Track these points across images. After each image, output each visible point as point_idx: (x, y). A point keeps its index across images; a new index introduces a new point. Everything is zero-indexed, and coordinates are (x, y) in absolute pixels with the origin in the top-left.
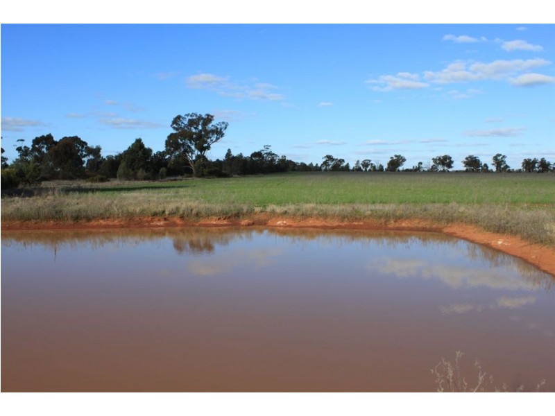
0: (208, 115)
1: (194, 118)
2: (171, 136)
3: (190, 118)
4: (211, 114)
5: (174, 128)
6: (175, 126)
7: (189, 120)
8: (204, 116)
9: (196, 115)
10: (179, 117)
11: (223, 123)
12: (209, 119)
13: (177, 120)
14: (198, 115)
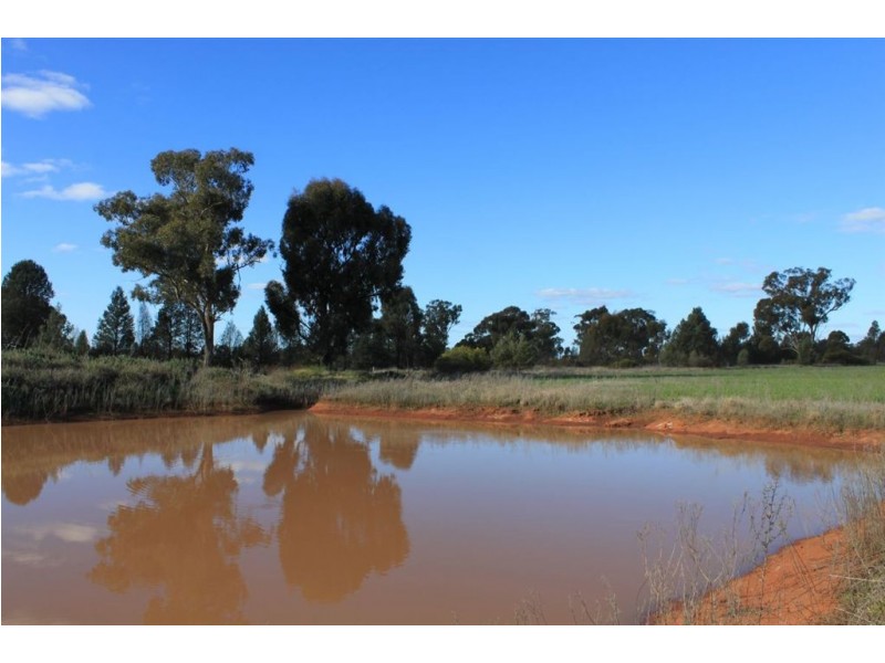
0: (822, 270)
1: (799, 274)
2: (762, 303)
3: (791, 275)
4: (828, 268)
5: (768, 291)
6: (768, 288)
7: (791, 278)
8: (816, 272)
9: (801, 271)
10: (775, 275)
11: (847, 280)
12: (823, 275)
13: (771, 280)
14: (805, 270)
